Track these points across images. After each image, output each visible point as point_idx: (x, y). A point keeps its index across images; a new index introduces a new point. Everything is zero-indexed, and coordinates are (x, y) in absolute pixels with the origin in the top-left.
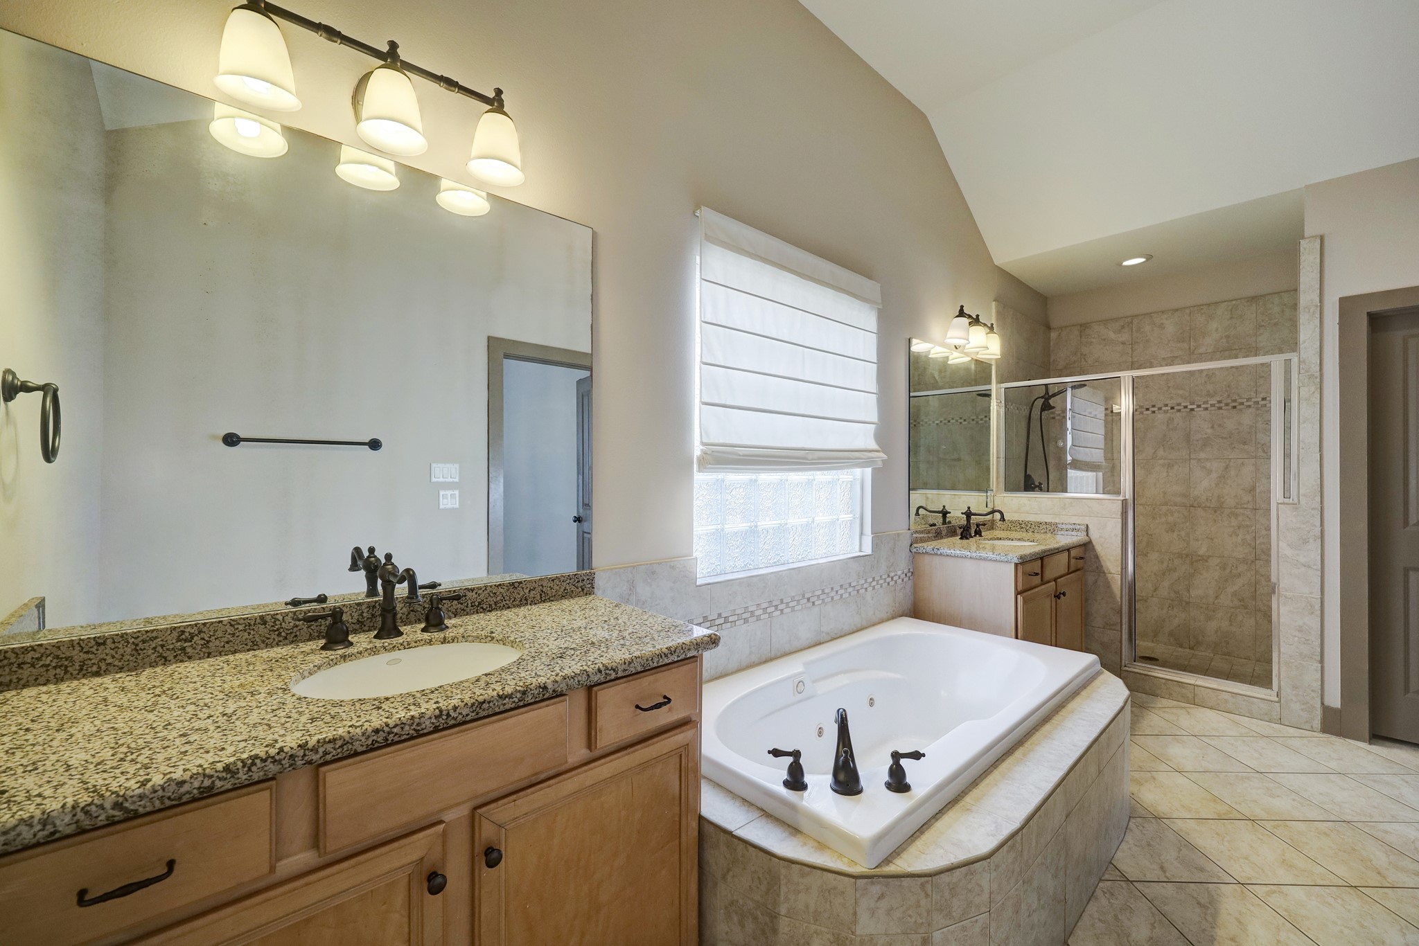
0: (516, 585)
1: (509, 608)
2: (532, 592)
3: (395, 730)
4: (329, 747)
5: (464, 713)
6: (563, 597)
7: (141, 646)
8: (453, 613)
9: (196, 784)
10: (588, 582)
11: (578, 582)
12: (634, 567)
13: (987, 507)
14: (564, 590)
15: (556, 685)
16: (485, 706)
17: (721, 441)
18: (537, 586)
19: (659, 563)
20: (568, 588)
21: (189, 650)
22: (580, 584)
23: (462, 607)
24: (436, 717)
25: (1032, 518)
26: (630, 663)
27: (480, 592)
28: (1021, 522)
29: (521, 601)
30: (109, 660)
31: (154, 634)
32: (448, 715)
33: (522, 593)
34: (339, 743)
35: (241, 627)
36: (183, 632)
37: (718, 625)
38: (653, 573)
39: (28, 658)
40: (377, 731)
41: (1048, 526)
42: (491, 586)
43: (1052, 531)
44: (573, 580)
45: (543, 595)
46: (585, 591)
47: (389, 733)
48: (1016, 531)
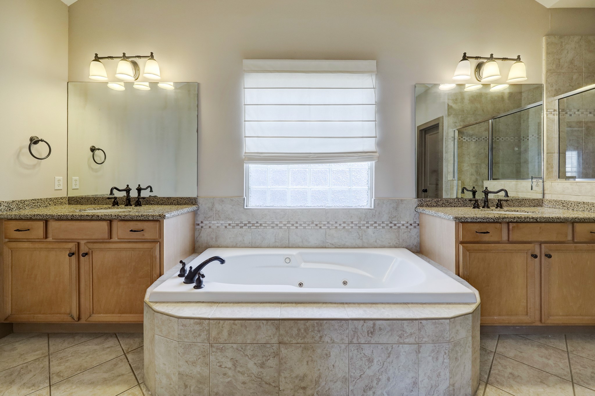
0: (169, 198)
1: (167, 205)
2: (174, 201)
3: (62, 216)
4: (50, 216)
5: (77, 217)
6: (185, 204)
7: (88, 200)
8: (151, 204)
9: (29, 216)
10: (194, 201)
11: (190, 200)
12: (214, 198)
13: (532, 189)
14: (185, 202)
15: (102, 216)
16: (82, 216)
17: (256, 151)
18: (176, 199)
19: (225, 198)
20: (187, 201)
21: (95, 202)
22: (191, 201)
23: (153, 202)
24: (71, 216)
25: (573, 199)
26: (126, 216)
27: (158, 199)
28: (563, 202)
29: (171, 203)
30: (84, 202)
31: (90, 198)
32: (74, 216)
33: (171, 201)
34: (52, 216)
35: (104, 199)
36: (94, 198)
37: (256, 226)
38: (223, 201)
39: (73, 199)
40: (59, 216)
41: (585, 205)
42: (161, 198)
43: (589, 209)
44: (188, 199)
45: (178, 203)
46: (193, 204)
47: (61, 217)
48: (559, 208)
